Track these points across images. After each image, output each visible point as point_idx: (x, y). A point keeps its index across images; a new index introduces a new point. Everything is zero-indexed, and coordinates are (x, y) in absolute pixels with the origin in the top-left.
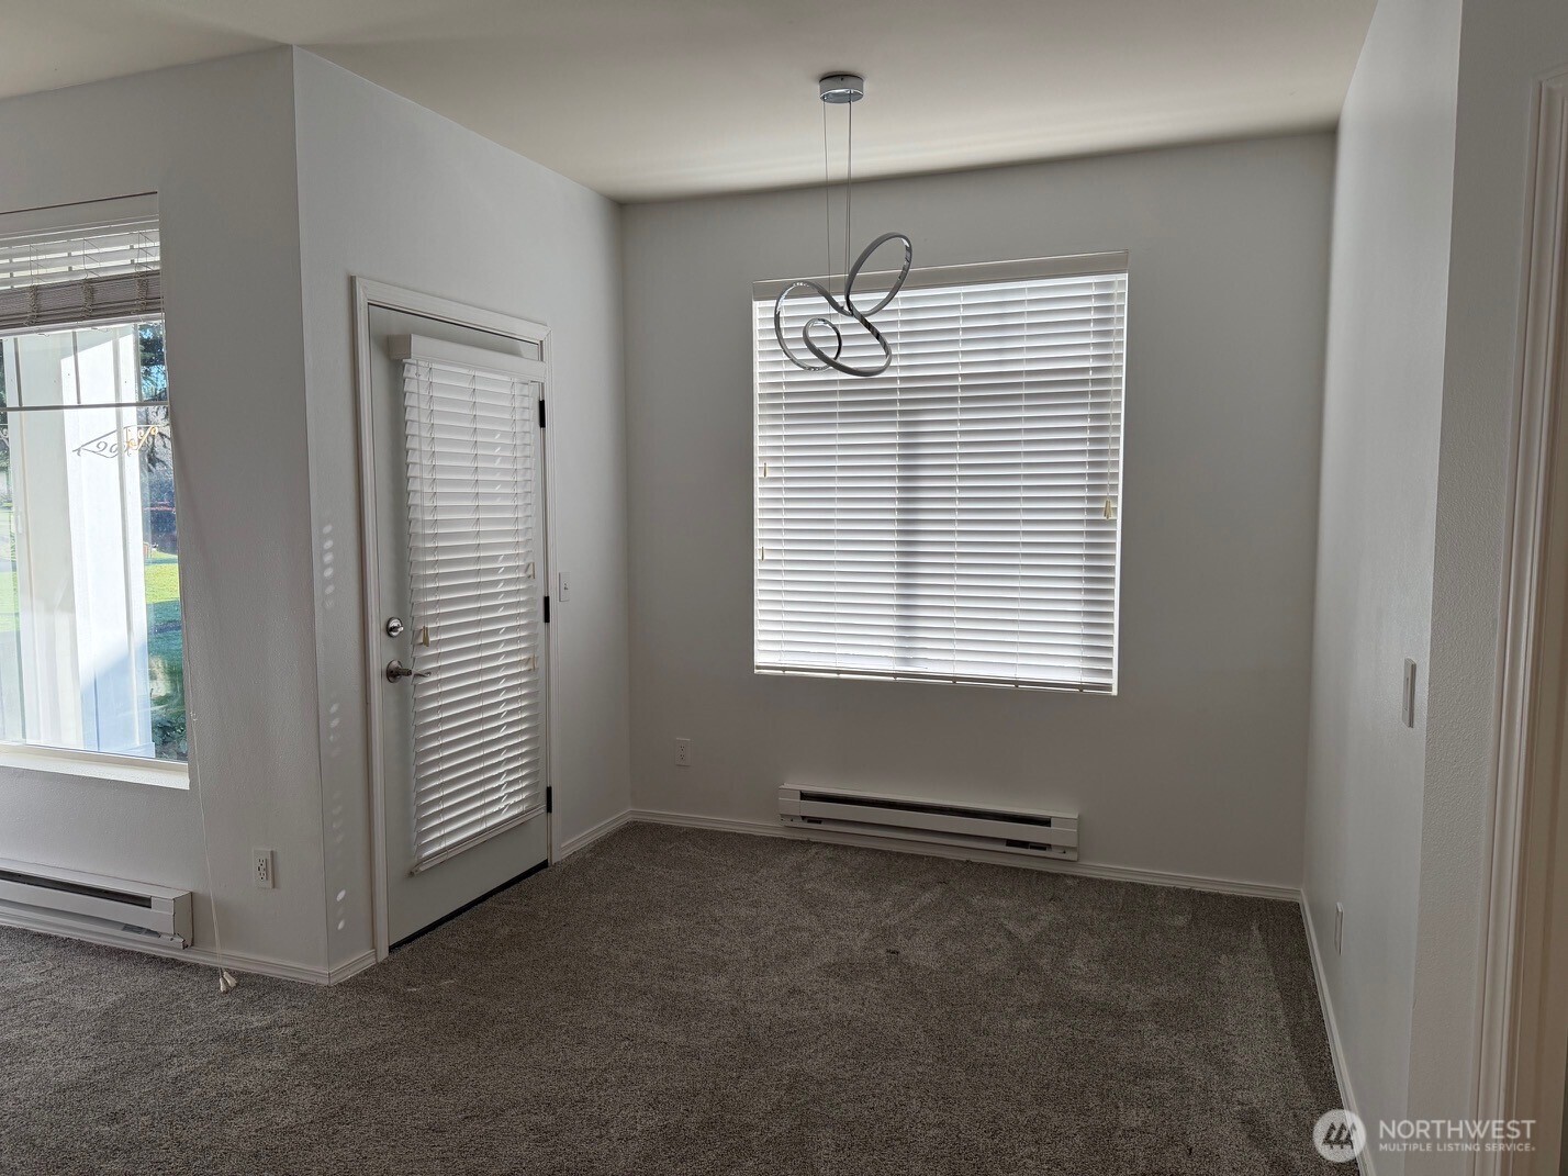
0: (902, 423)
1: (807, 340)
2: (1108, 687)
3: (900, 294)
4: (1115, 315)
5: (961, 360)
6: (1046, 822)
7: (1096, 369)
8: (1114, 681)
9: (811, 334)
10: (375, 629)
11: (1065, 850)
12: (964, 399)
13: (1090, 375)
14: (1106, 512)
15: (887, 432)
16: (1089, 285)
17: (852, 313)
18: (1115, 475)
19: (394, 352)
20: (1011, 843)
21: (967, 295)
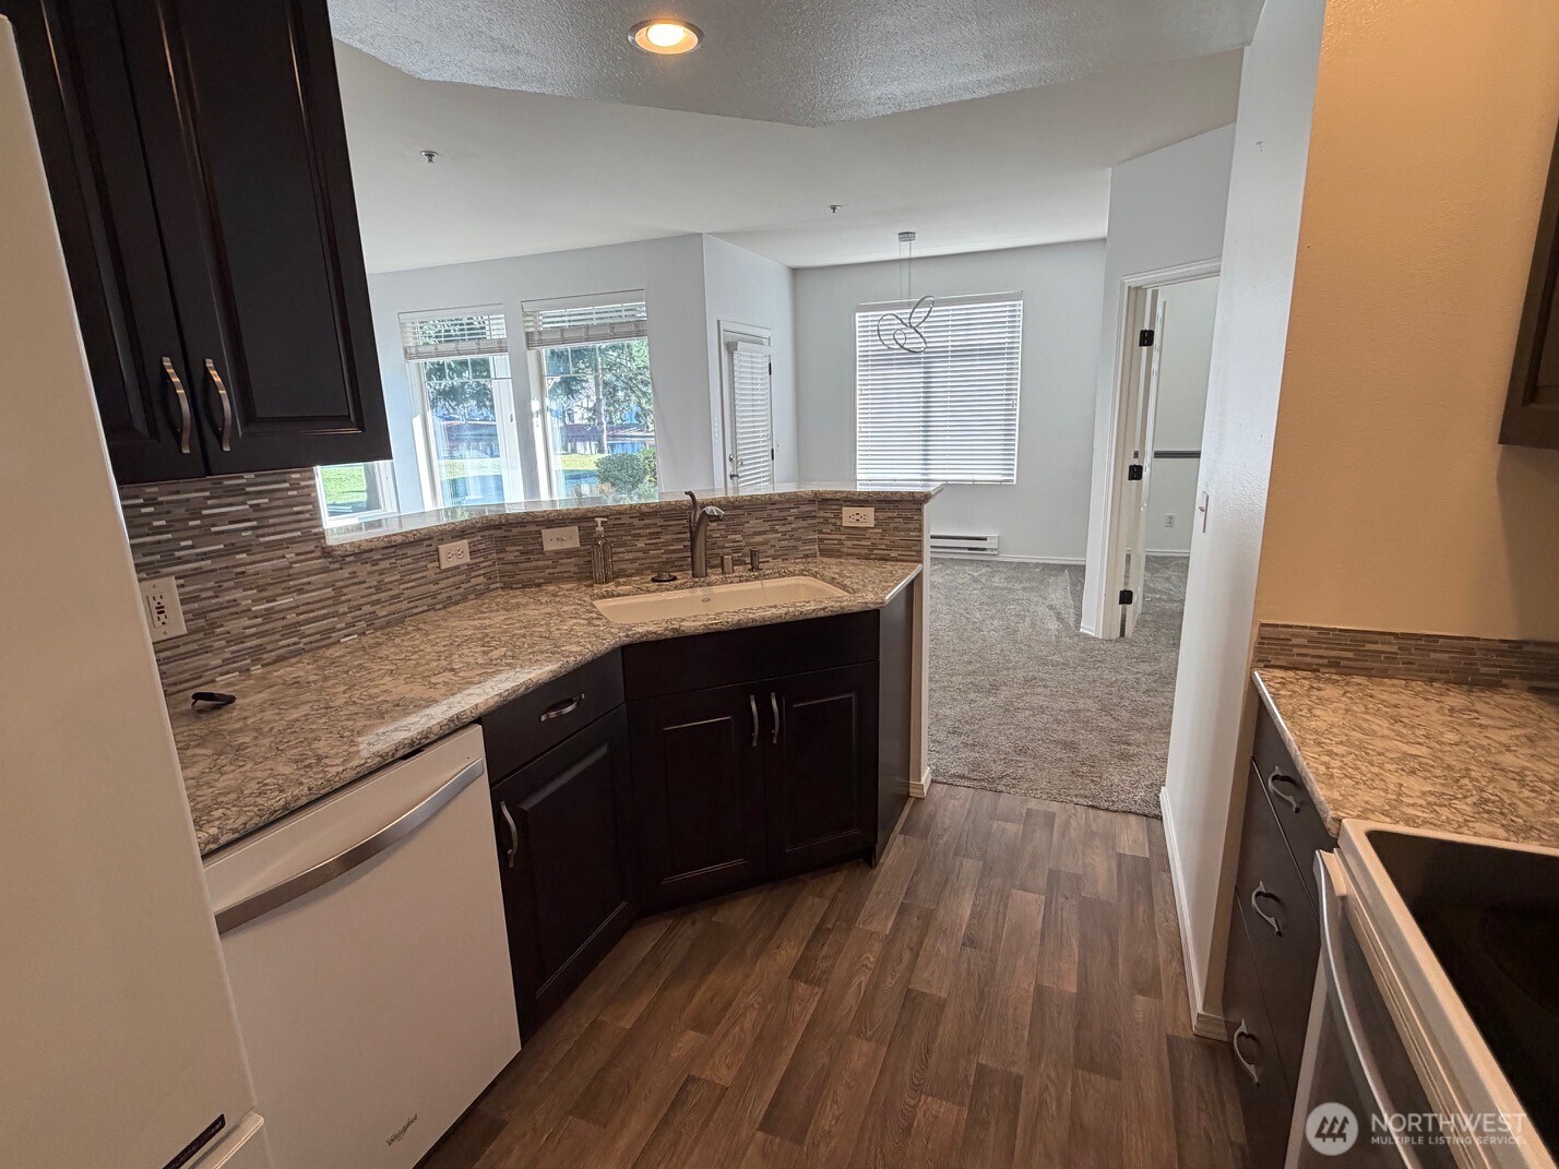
0: (924, 368)
1: (895, 339)
2: (1012, 481)
3: (916, 310)
4: (1017, 319)
5: (950, 340)
6: (985, 539)
7: (1009, 343)
8: (1015, 478)
9: (896, 337)
10: (728, 459)
11: (992, 550)
12: (952, 356)
13: (1006, 345)
14: (1012, 405)
15: (917, 372)
16: (1005, 306)
17: (911, 327)
18: (1016, 389)
19: (731, 348)
20: (970, 549)
21: (953, 310)
